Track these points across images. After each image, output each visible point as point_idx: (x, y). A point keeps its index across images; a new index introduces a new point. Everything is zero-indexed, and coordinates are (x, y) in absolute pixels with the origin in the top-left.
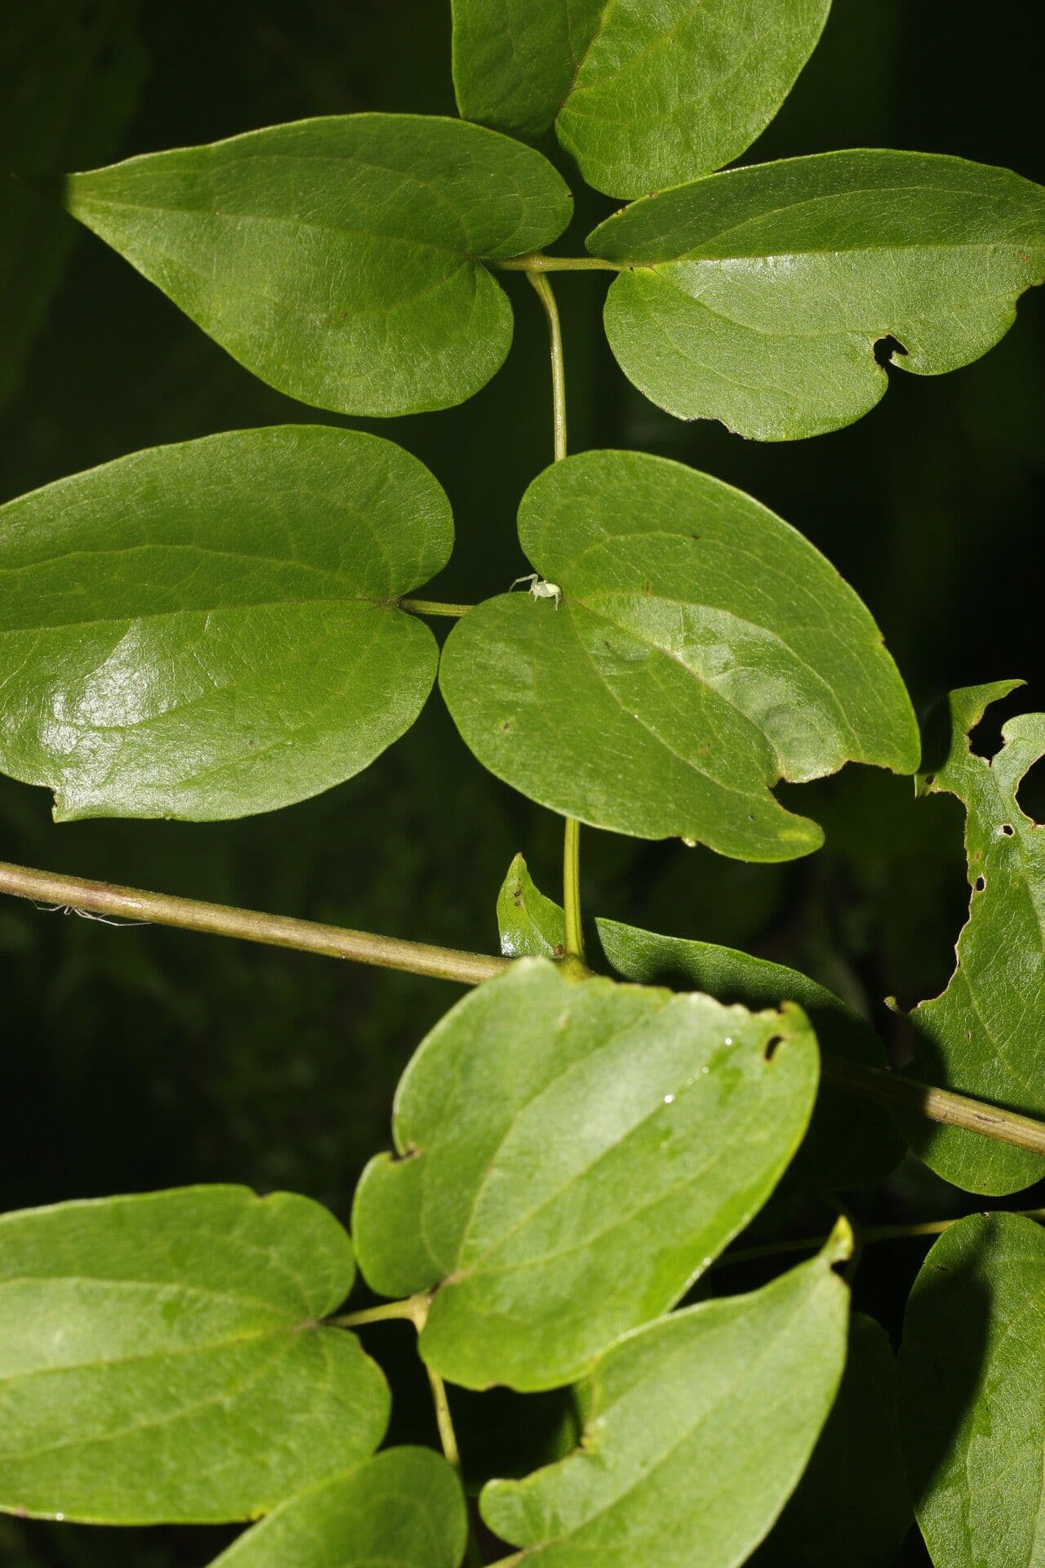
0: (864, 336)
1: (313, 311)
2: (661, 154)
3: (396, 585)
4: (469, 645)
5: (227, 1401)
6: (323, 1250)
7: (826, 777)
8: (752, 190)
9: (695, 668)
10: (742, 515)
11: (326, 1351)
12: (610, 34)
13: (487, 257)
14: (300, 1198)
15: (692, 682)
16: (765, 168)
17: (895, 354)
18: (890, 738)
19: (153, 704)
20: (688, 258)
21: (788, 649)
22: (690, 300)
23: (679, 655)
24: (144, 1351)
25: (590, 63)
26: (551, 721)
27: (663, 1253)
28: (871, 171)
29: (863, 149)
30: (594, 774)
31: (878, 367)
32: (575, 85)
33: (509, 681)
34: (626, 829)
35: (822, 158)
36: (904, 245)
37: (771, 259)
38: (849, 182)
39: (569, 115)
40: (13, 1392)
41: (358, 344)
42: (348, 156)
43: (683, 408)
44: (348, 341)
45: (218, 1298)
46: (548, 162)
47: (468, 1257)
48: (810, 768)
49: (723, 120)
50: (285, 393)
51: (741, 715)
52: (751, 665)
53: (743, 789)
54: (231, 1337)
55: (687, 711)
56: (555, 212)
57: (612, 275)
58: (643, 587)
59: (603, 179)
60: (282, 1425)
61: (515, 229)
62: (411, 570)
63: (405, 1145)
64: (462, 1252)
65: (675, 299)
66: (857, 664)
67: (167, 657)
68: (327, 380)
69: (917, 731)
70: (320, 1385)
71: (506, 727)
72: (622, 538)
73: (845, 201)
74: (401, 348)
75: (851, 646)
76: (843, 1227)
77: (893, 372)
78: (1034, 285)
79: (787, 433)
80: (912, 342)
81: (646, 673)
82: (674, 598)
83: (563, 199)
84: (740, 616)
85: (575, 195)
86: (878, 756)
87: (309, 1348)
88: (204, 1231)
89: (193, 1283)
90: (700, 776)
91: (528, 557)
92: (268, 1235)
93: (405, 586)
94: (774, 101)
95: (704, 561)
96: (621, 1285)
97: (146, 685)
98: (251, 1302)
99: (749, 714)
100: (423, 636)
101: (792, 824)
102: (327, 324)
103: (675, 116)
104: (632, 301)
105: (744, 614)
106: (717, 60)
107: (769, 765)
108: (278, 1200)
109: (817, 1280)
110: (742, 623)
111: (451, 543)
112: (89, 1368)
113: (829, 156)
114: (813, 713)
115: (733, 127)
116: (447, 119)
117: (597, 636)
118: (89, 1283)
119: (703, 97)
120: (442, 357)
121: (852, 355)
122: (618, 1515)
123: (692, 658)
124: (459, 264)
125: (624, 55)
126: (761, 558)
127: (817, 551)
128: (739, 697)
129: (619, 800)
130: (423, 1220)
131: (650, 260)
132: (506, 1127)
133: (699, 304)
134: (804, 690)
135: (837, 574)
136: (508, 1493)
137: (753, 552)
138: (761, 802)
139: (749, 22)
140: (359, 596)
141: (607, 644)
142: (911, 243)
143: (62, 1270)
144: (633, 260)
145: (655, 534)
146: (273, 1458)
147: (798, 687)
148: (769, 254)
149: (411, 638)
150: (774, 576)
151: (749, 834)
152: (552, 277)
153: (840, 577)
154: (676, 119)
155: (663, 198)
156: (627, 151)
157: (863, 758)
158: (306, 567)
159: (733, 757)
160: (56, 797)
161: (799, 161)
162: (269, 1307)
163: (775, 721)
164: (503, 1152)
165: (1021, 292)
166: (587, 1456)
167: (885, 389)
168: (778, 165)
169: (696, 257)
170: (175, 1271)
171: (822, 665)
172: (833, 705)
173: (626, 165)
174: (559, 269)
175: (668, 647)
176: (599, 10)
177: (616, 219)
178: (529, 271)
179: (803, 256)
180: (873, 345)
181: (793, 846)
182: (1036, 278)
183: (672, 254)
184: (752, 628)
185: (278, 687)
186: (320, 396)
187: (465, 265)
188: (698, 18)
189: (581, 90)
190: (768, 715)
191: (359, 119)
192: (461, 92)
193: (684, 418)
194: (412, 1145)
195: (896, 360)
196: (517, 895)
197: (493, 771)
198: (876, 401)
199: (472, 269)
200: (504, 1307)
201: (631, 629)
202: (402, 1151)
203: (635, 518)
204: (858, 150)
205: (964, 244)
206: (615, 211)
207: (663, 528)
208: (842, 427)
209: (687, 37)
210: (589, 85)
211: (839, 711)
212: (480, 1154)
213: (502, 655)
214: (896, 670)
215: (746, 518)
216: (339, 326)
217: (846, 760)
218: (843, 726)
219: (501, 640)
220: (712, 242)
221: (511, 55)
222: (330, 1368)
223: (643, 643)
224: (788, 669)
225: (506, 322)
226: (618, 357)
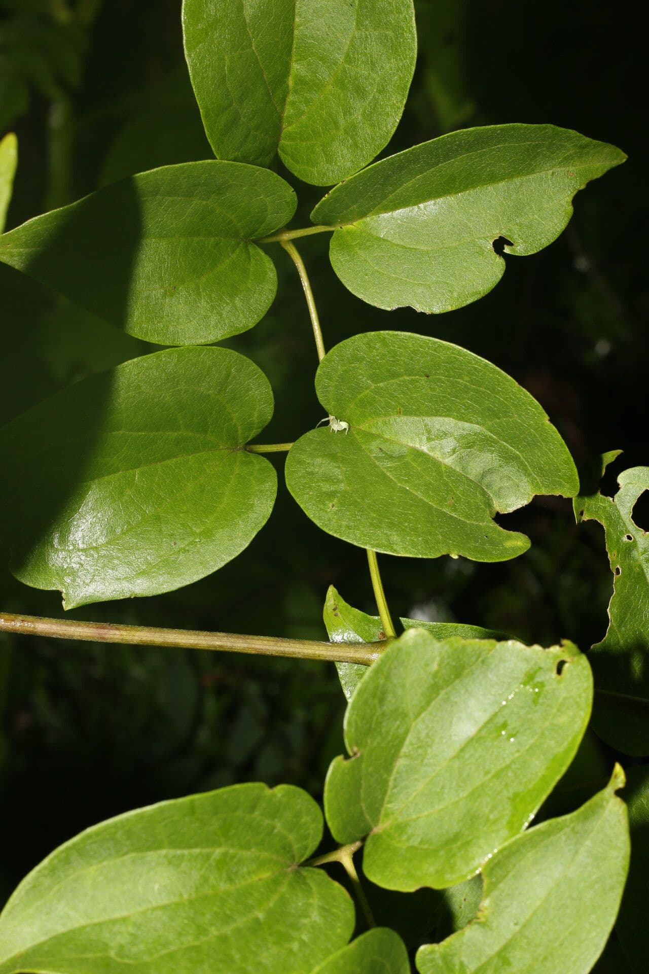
0: (486, 239)
1: (154, 289)
2: (342, 155)
3: (243, 436)
4: (300, 462)
5: (261, 915)
6: (305, 819)
7: (523, 507)
8: (401, 168)
9: (436, 455)
10: (455, 358)
11: (309, 881)
12: (296, 92)
13: (254, 238)
14: (292, 788)
15: (436, 464)
16: (406, 153)
17: (506, 246)
18: (560, 477)
19: (111, 530)
20: (373, 215)
21: (490, 434)
22: (379, 239)
23: (425, 449)
24: (208, 891)
25: (288, 111)
26: (359, 498)
27: (516, 795)
28: (469, 142)
29: (462, 130)
30: (391, 525)
31: (497, 256)
32: (284, 126)
33: (328, 479)
34: (417, 554)
35: (439, 140)
36: (499, 181)
37: (421, 205)
38: (458, 151)
39: (285, 144)
40: (134, 924)
41: (185, 303)
42: (157, 194)
43: (388, 304)
44: (179, 303)
45: (246, 854)
46: (275, 174)
47: (387, 815)
48: (513, 503)
49: (373, 126)
50: (147, 340)
51: (467, 479)
52: (469, 447)
53: (477, 521)
54: (255, 878)
55: (436, 481)
56: (287, 203)
57: (331, 233)
58: (397, 413)
59: (314, 178)
60: (295, 926)
61: (265, 217)
62: (250, 426)
63: (352, 750)
64: (383, 812)
65: (370, 241)
66: (535, 435)
67: (115, 500)
68: (171, 328)
69: (576, 470)
70: (311, 901)
71: (333, 506)
72: (381, 385)
73: (457, 163)
74: (212, 301)
75: (529, 426)
76: (618, 769)
77: (507, 257)
78: (580, 189)
79: (452, 306)
80: (515, 238)
81: (407, 462)
82: (417, 416)
83: (290, 194)
84: (460, 420)
85: (296, 190)
86: (553, 489)
87: (299, 880)
88: (240, 813)
89: (233, 846)
90: (451, 517)
91: (323, 406)
92: (275, 812)
93: (248, 437)
94: (399, 108)
95: (433, 390)
96: (492, 817)
97: (106, 519)
98: (265, 855)
99: (471, 477)
100: (264, 465)
101: (510, 537)
102: (164, 295)
103: (345, 130)
104: (345, 247)
105: (461, 418)
106: (360, 92)
107: (489, 504)
108: (281, 790)
109: (608, 802)
110: (460, 424)
111: (272, 406)
112: (177, 904)
113: (442, 138)
114: (509, 470)
115: (379, 129)
116: (209, 161)
117: (374, 445)
118: (172, 852)
119: (358, 116)
120: (237, 301)
121: (481, 252)
122: (503, 957)
123: (433, 449)
124: (238, 244)
125: (308, 102)
126: (469, 382)
127: (503, 372)
128: (463, 468)
129: (408, 538)
130: (362, 795)
131: (351, 220)
132: (407, 732)
133: (384, 240)
134: (503, 457)
135: (517, 384)
136: (432, 952)
137: (463, 379)
138: (489, 527)
139: (373, 66)
140: (221, 447)
141: (380, 449)
142: (503, 179)
143: (156, 845)
144: (341, 222)
145: (401, 379)
146: (295, 946)
147: (500, 457)
148: (420, 203)
149: (257, 467)
150: (477, 391)
151: (487, 546)
152: (296, 242)
153: (519, 386)
154: (346, 132)
155: (350, 182)
156: (322, 157)
157: (544, 492)
158: (190, 434)
159: (468, 503)
160: (63, 595)
161: (425, 145)
162: (275, 857)
163: (487, 480)
164: (404, 750)
165: (573, 195)
166: (479, 923)
167: (504, 268)
168: (413, 150)
169: (378, 213)
170: (222, 839)
171: (513, 440)
172: (522, 463)
173: (323, 166)
174: (299, 236)
175: (417, 446)
176: (286, 79)
177: (325, 200)
178: (281, 241)
179: (440, 199)
180: (492, 243)
181: (514, 549)
182: (581, 185)
183: (363, 214)
184: (467, 425)
185: (185, 508)
186: (169, 338)
187: (242, 245)
188: (344, 71)
189: (288, 129)
190: (483, 476)
191: (158, 171)
192: (215, 147)
193: (389, 309)
194: (355, 749)
195: (507, 250)
196: (335, 610)
197: (331, 533)
198: (500, 277)
199: (246, 246)
200: (415, 842)
201: (393, 438)
202: (351, 753)
203: (389, 371)
204: (458, 131)
205: (534, 174)
206: (324, 196)
207: (406, 374)
208: (484, 296)
209: (341, 83)
210: (291, 125)
211: (526, 466)
212: (393, 751)
213: (321, 465)
214: (559, 435)
215: (457, 359)
216: (172, 295)
217: (534, 495)
218: (530, 475)
219: (318, 457)
220: (385, 202)
221: (240, 119)
222: (314, 889)
223: (402, 445)
224: (492, 446)
225: (272, 274)
226: (343, 281)
